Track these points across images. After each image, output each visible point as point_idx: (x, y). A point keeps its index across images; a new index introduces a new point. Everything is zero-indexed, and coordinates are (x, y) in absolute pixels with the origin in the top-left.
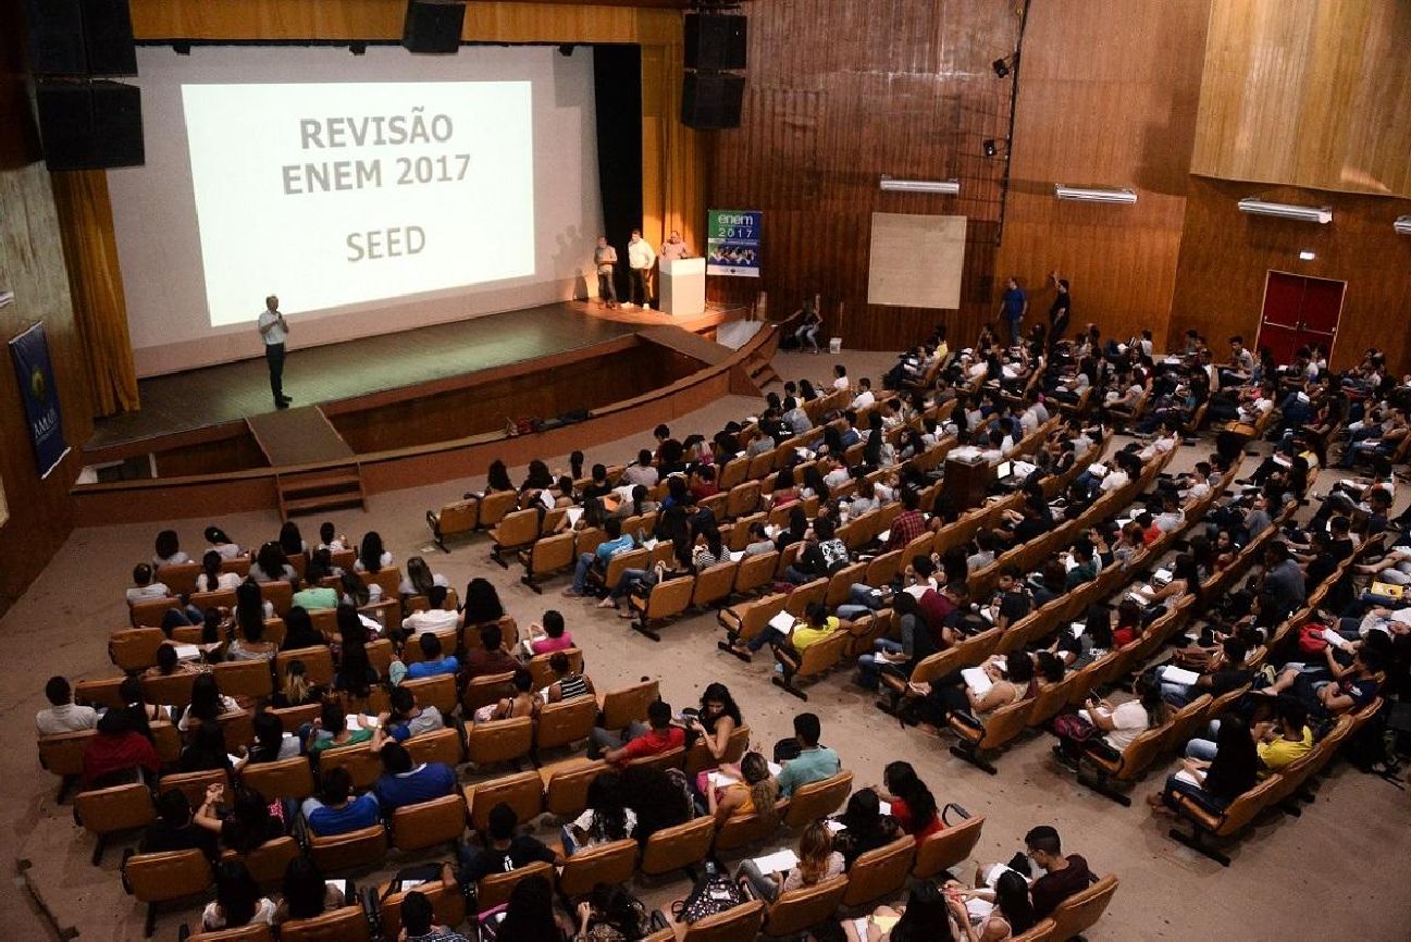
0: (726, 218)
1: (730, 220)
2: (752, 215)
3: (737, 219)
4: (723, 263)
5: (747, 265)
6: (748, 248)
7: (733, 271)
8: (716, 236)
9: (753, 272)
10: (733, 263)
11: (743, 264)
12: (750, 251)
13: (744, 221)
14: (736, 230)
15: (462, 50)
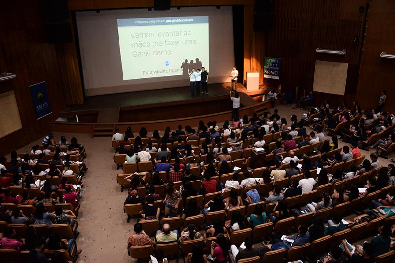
0: (270, 60)
1: (271, 60)
2: (278, 59)
3: (273, 60)
4: (268, 74)
5: (276, 75)
6: (276, 70)
7: (272, 77)
8: (267, 66)
9: (277, 78)
10: (271, 74)
11: (274, 75)
12: (277, 71)
13: (275, 61)
14: (273, 64)
15: (171, 9)
